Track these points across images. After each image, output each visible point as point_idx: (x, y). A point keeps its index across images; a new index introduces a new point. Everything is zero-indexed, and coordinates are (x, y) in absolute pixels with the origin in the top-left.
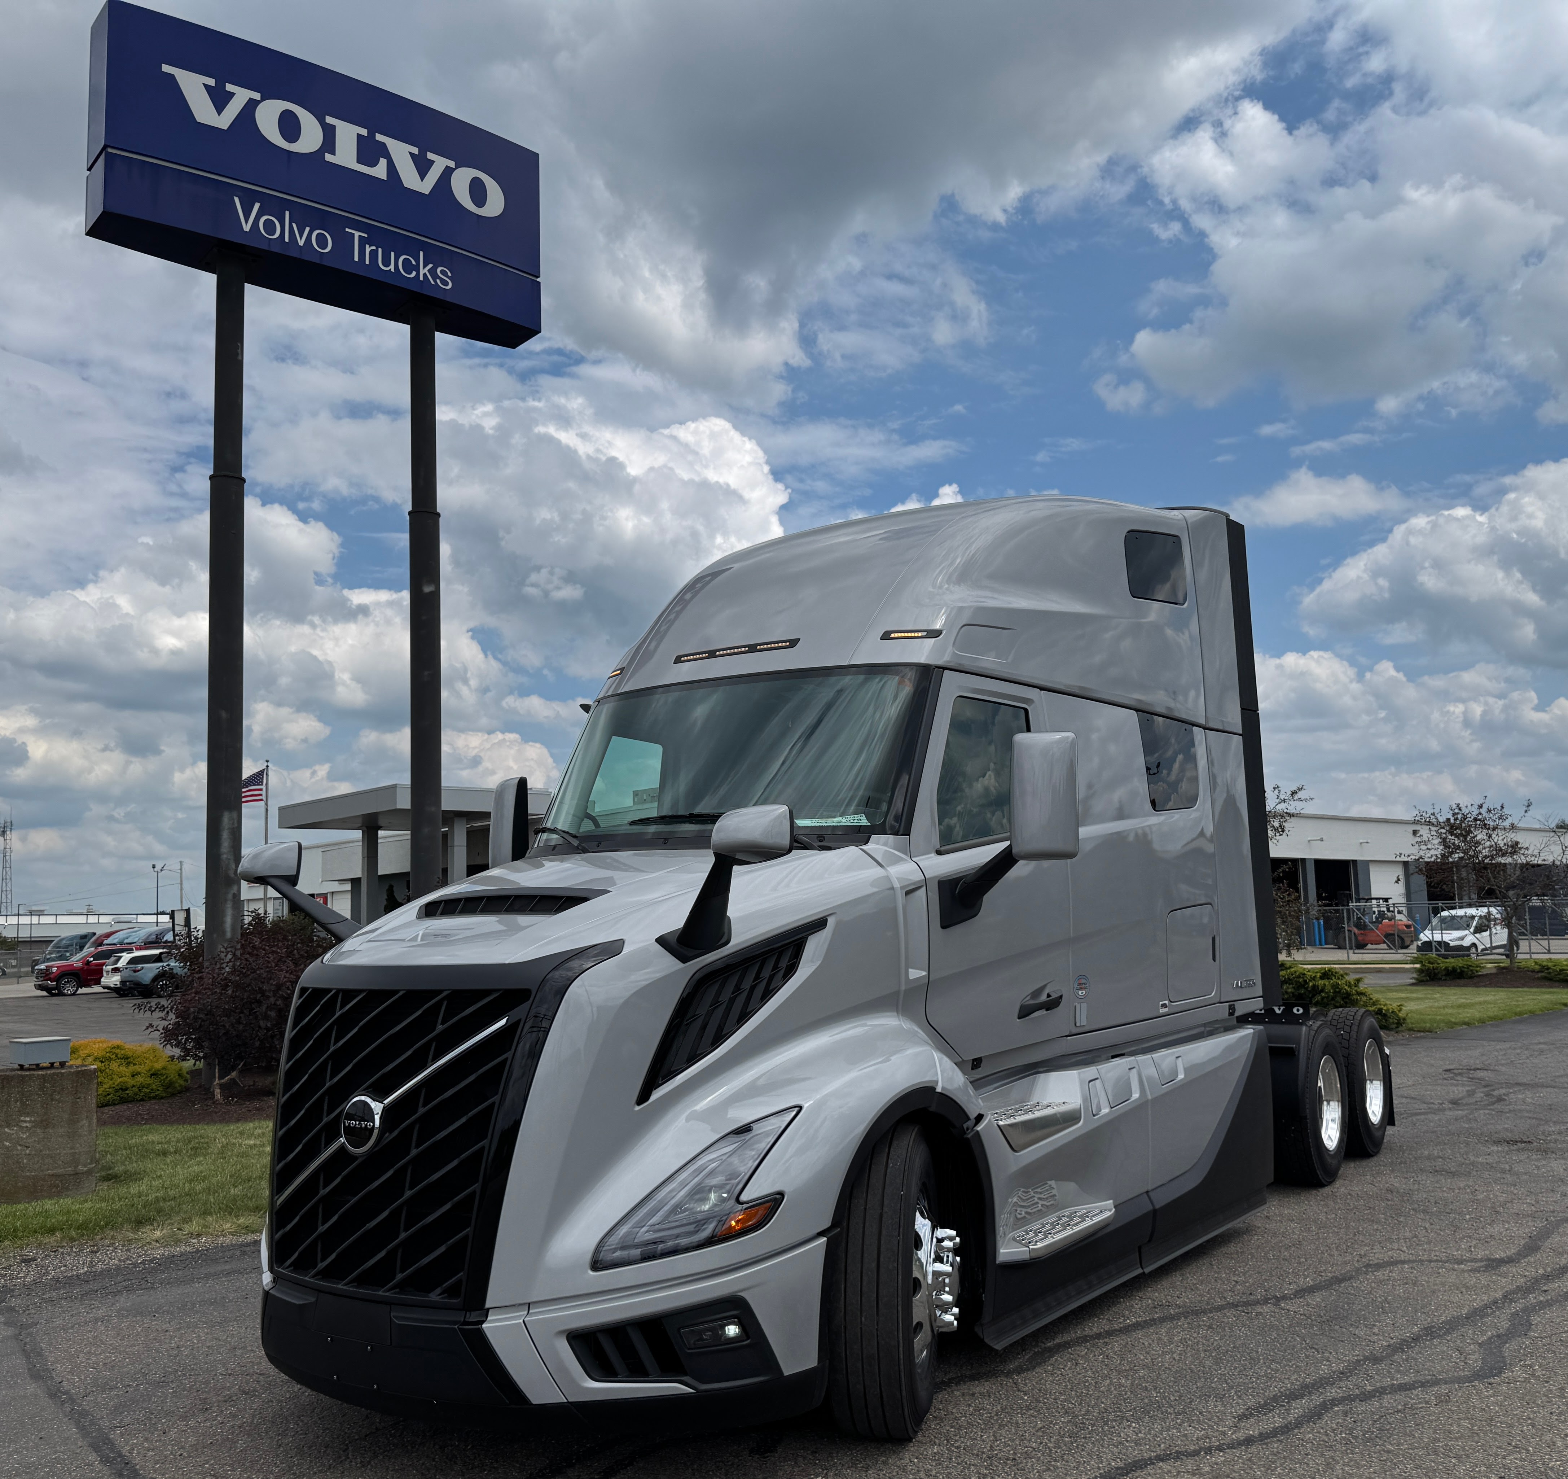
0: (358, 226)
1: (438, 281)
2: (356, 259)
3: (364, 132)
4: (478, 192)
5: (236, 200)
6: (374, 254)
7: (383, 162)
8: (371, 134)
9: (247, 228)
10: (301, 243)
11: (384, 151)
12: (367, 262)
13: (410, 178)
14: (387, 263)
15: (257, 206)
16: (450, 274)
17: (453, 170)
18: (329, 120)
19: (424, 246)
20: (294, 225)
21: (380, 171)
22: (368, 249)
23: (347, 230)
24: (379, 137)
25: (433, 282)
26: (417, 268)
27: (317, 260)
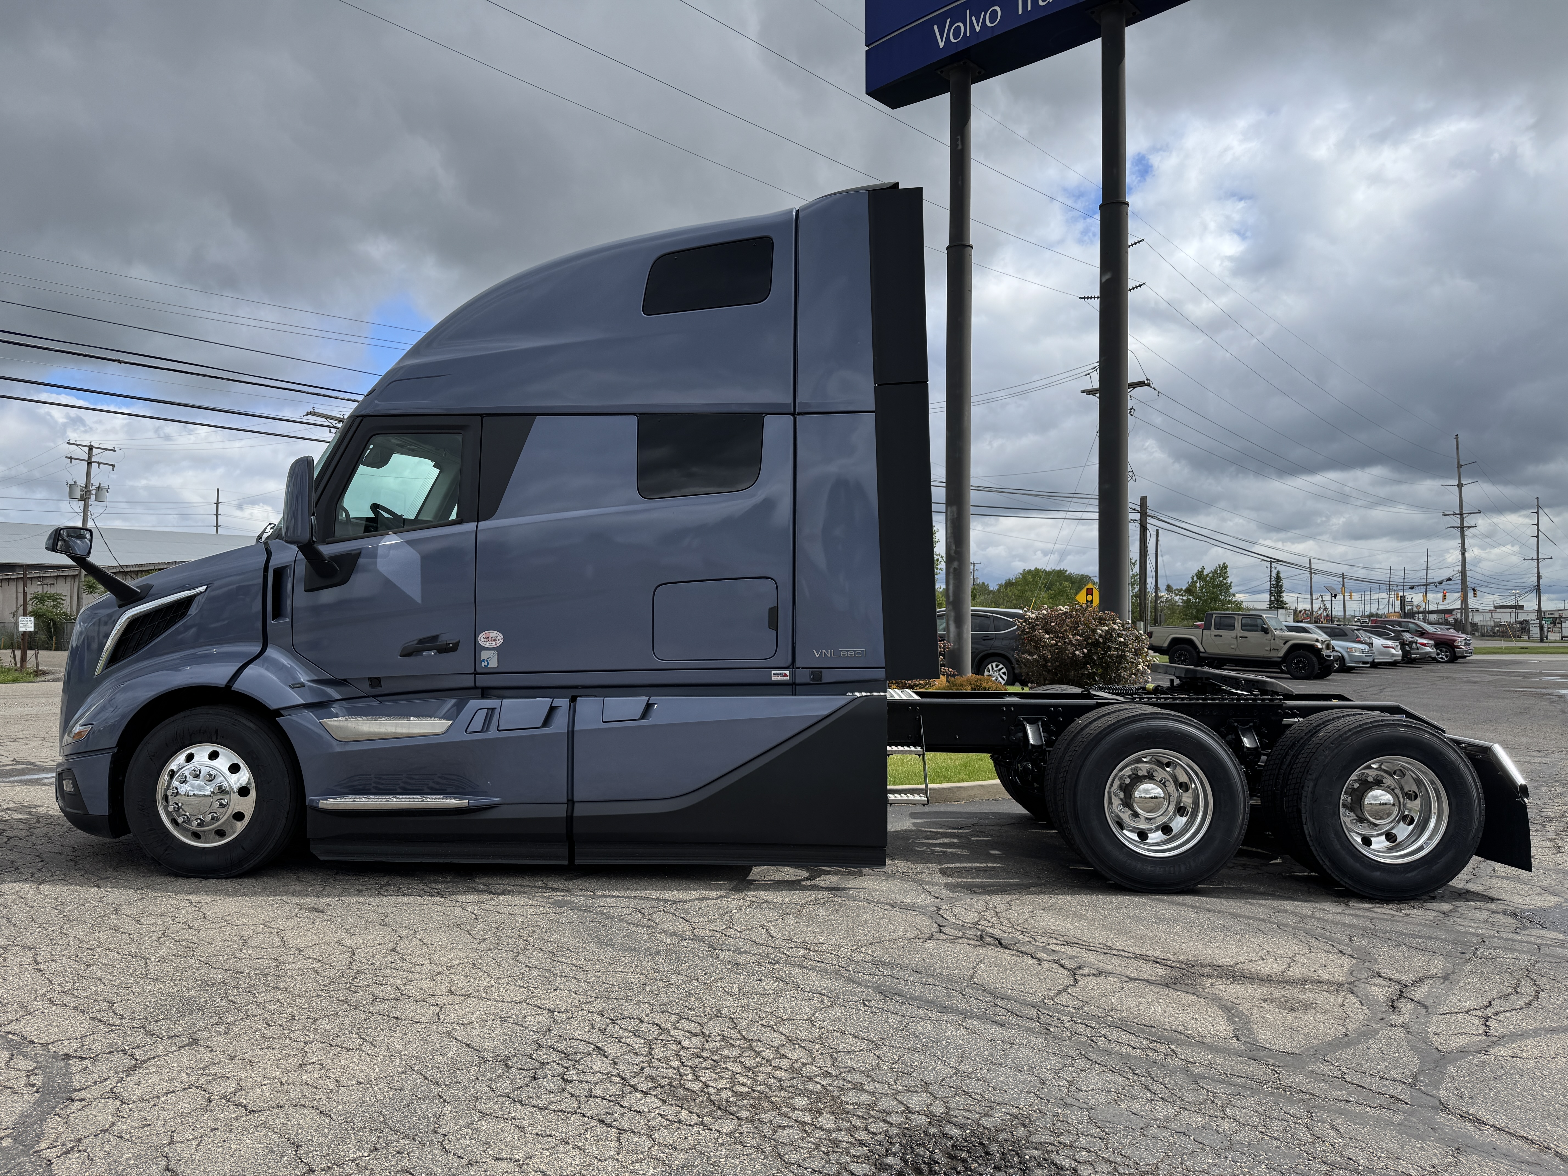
2: (1020, 12)
9: (941, 45)
10: (978, 29)
12: (1029, 9)
27: (989, 36)
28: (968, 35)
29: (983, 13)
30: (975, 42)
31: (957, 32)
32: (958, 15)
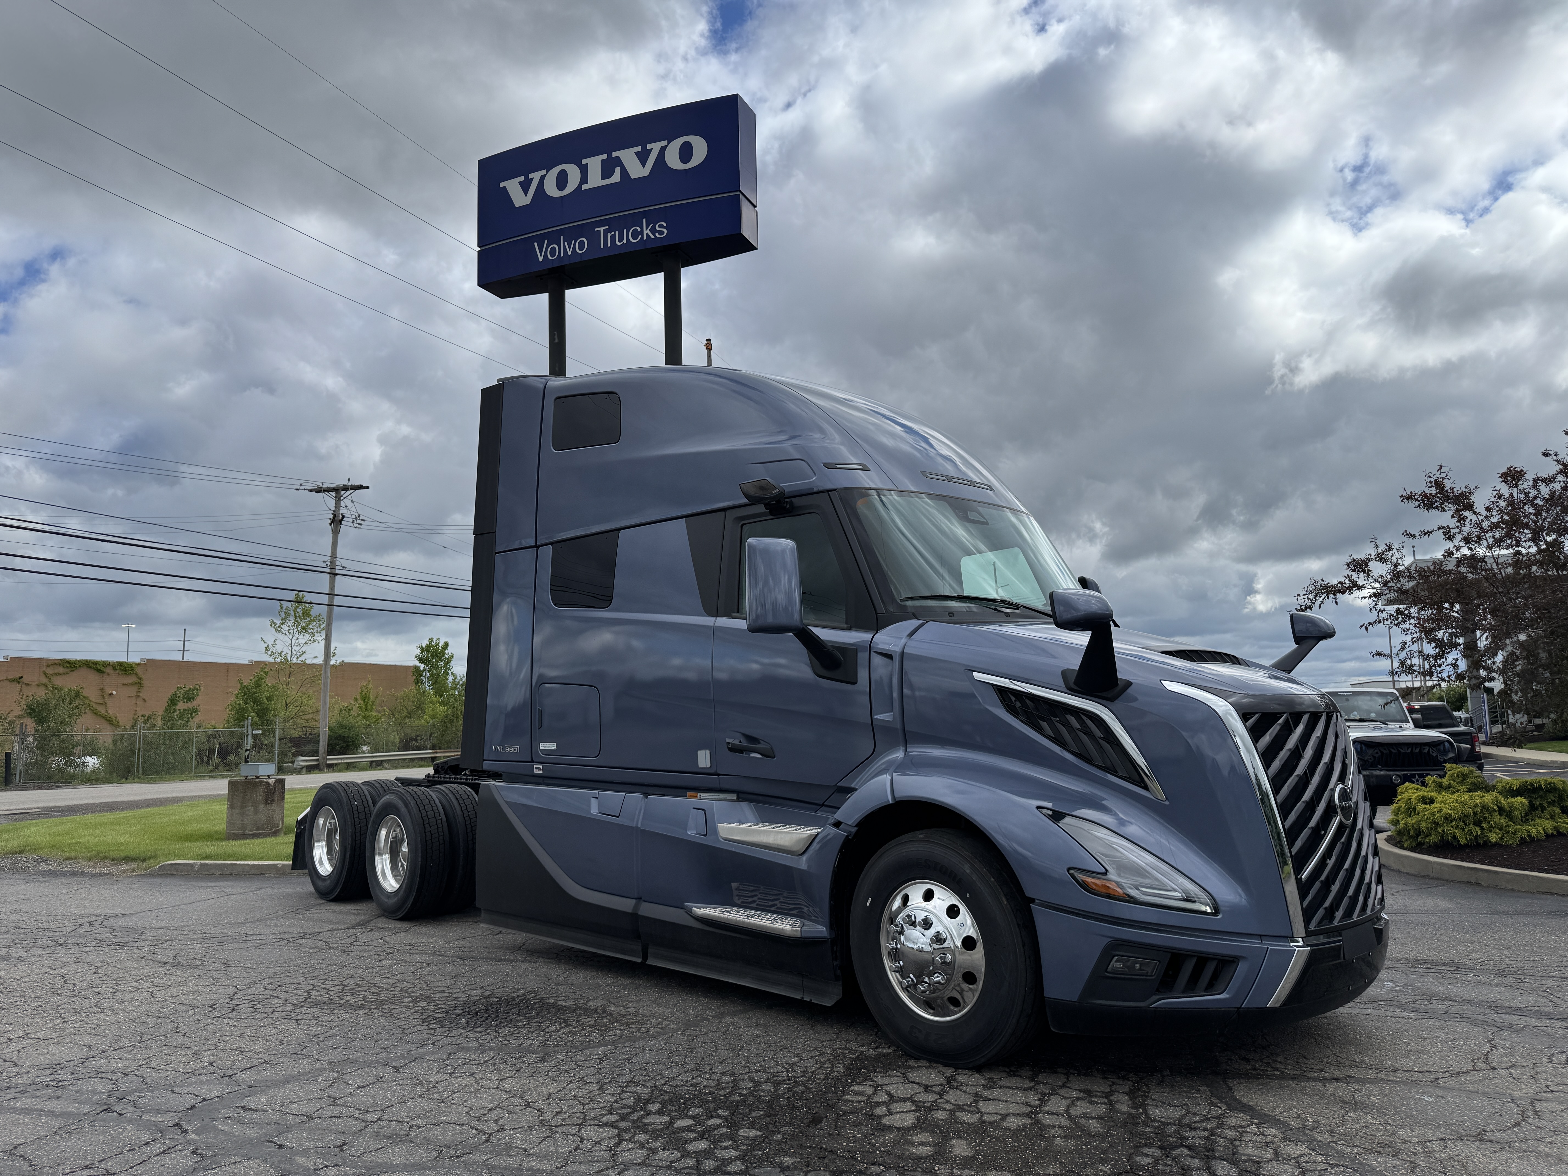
0: (601, 224)
1: (657, 234)
2: (602, 247)
3: (605, 156)
4: (686, 152)
5: (536, 244)
6: (613, 237)
7: (618, 170)
8: (610, 155)
9: (541, 259)
10: (570, 253)
11: (618, 162)
12: (609, 245)
13: (637, 170)
14: (621, 240)
15: (546, 241)
16: (665, 225)
17: (666, 146)
18: (584, 162)
19: (645, 214)
20: (566, 243)
21: (616, 178)
22: (609, 235)
23: (596, 229)
24: (615, 154)
25: (653, 237)
26: (642, 233)
27: (579, 260)
28: (562, 255)
29: (573, 241)
30: (566, 262)
31: (553, 252)
32: (554, 238)
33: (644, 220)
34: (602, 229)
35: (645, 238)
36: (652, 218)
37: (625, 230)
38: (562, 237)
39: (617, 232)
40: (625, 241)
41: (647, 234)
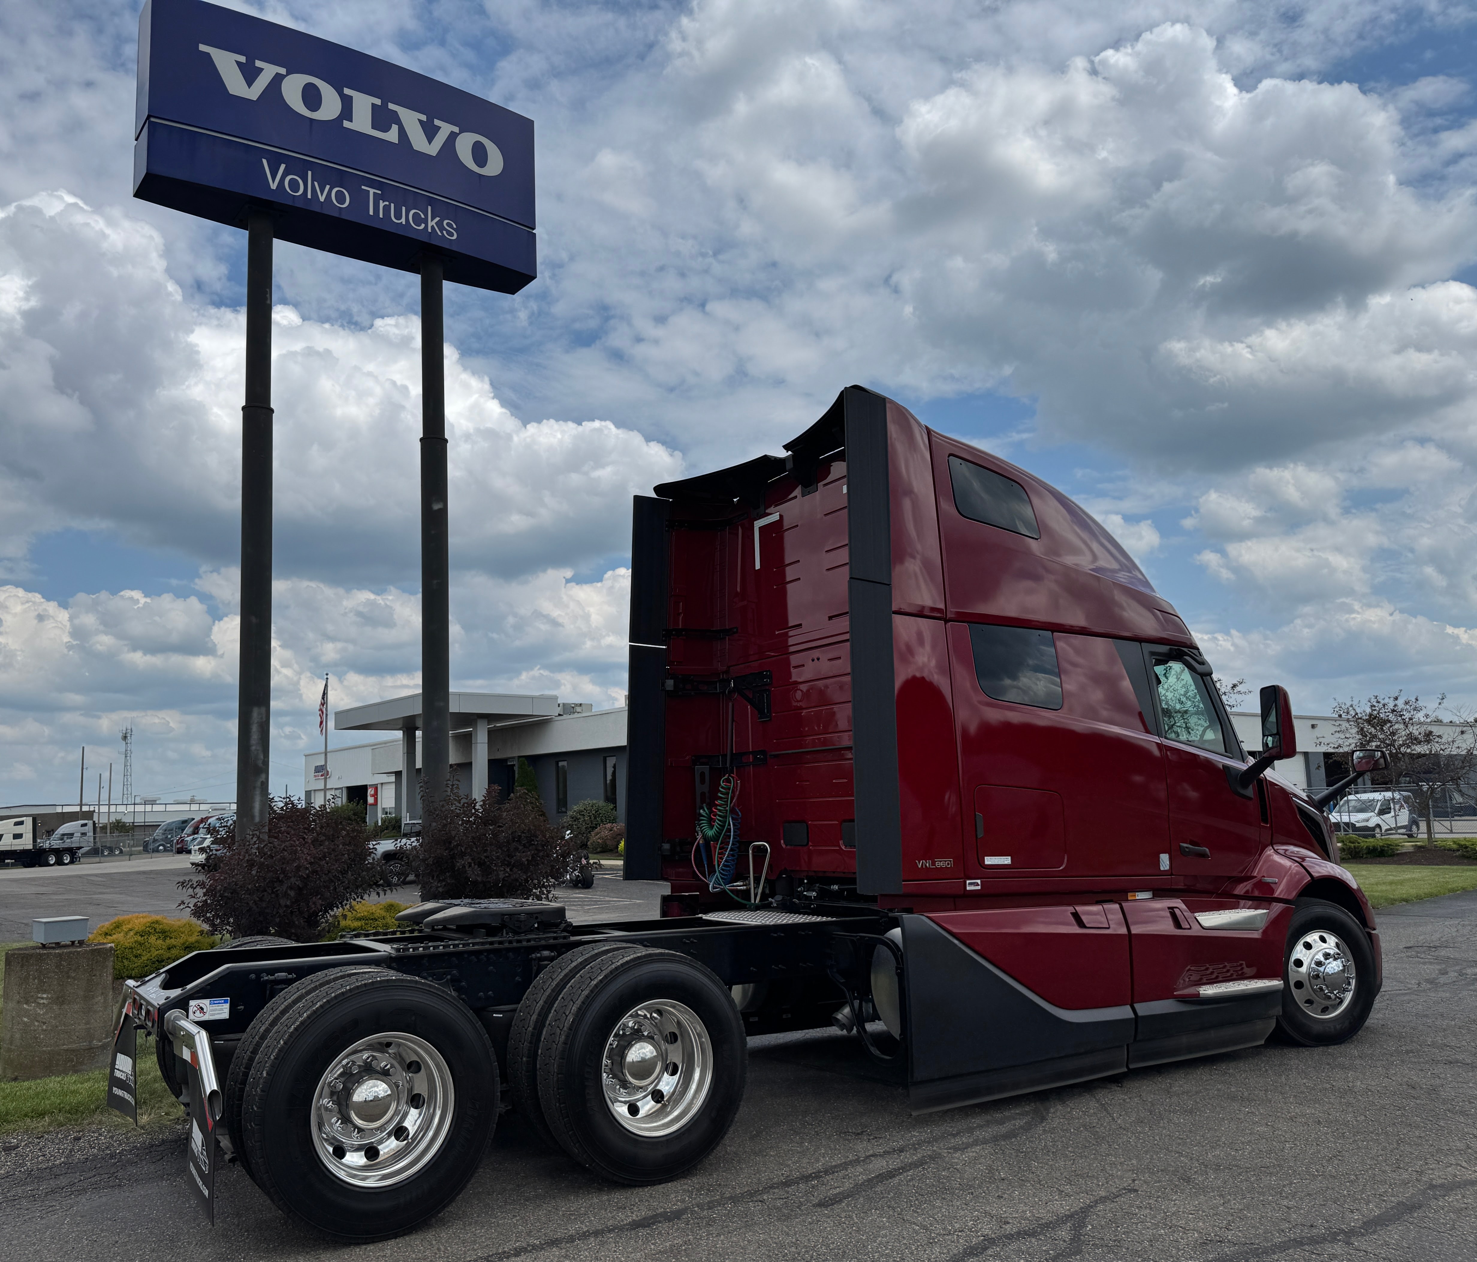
0: (372, 184)
1: (445, 232)
2: (371, 213)
3: (378, 102)
4: (480, 155)
5: (265, 161)
6: (387, 209)
7: (395, 128)
8: (385, 104)
9: (274, 186)
10: (322, 199)
11: (395, 119)
12: (381, 216)
13: (419, 142)
14: (398, 216)
15: (283, 166)
16: (455, 226)
17: (457, 135)
18: (347, 91)
19: (431, 201)
20: (316, 184)
21: (392, 136)
22: (382, 204)
23: (363, 187)
24: (392, 106)
25: (440, 234)
26: (425, 221)
27: (336, 214)
28: (309, 196)
29: (328, 187)
30: (317, 209)
31: (294, 185)
32: (298, 167)
33: (429, 208)
34: (372, 191)
35: (430, 230)
36: (442, 210)
37: (404, 208)
38: (310, 173)
39: (392, 205)
40: (403, 220)
41: (432, 227)
